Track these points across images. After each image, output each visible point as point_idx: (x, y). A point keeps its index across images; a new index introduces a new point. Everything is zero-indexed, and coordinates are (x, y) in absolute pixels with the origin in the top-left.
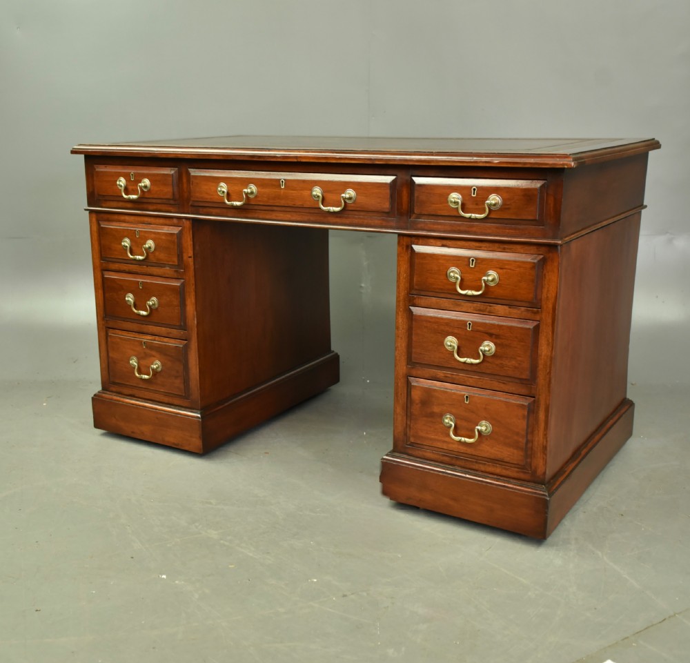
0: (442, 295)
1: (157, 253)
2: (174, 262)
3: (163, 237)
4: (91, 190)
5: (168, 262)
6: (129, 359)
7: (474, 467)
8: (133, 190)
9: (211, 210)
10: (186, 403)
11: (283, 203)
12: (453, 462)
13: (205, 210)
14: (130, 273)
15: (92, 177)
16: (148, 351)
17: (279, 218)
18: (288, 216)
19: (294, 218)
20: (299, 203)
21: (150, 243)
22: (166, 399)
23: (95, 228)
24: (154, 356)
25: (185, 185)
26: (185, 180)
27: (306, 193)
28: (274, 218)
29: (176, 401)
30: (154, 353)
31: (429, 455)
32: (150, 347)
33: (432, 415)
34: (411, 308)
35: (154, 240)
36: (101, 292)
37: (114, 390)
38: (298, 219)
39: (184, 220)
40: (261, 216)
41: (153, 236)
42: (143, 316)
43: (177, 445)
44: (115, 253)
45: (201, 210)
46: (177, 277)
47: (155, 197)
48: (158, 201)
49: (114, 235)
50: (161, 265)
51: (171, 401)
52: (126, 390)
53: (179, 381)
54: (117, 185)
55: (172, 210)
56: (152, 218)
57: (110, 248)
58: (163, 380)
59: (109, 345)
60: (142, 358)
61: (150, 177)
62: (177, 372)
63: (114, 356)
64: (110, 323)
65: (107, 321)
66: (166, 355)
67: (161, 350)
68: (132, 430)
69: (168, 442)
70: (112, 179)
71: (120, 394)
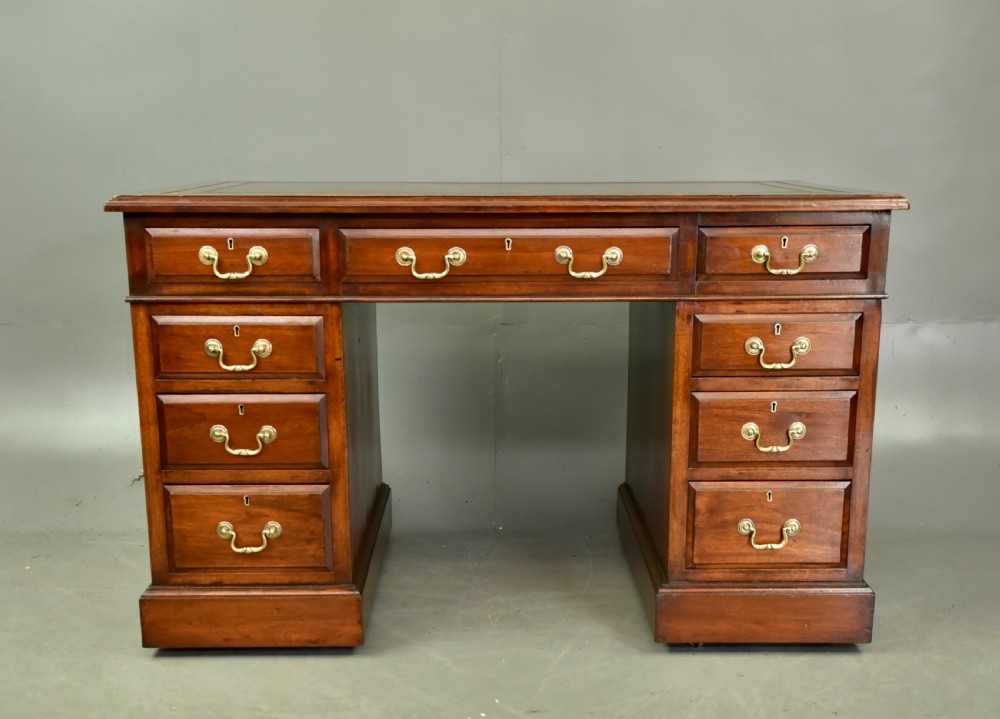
0: (737, 373)
1: (277, 358)
2: (307, 368)
3: (291, 334)
4: (138, 269)
5: (301, 369)
6: (215, 527)
7: (776, 578)
8: (231, 265)
9: (380, 287)
10: (325, 577)
11: (509, 270)
12: (750, 577)
13: (369, 288)
14: (217, 393)
15: (142, 246)
16: (256, 510)
17: (498, 292)
19: (523, 291)
20: (533, 270)
21: (262, 346)
22: (286, 579)
23: (144, 328)
24: (267, 516)
25: (333, 254)
26: (334, 246)
27: (546, 255)
29: (306, 577)
30: (266, 511)
31: (718, 575)
32: (260, 502)
33: (724, 525)
34: (695, 394)
35: (270, 339)
36: (154, 429)
37: (179, 580)
38: (530, 291)
39: (328, 306)
40: (468, 291)
41: (268, 332)
42: (248, 456)
43: (315, 642)
44: (189, 364)
45: (361, 288)
46: (311, 390)
47: (277, 273)
48: (281, 279)
49: (188, 337)
50: (283, 375)
51: (296, 579)
52: (204, 578)
53: (314, 546)
54: (198, 259)
55: (307, 291)
56: (265, 306)
57: (178, 358)
58: (283, 549)
59: (174, 510)
60: (241, 522)
61: (266, 244)
62: (313, 533)
63: (184, 527)
64: (174, 476)
65: (166, 473)
66: (290, 510)
67: (281, 505)
68: (225, 637)
69: (298, 641)
70: (188, 250)
71: (193, 585)
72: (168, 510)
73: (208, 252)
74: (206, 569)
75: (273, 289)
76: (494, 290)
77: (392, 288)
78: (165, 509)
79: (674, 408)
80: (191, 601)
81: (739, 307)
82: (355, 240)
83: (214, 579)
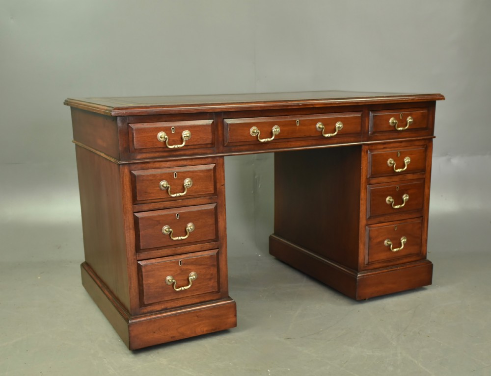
1: (194, 187)
2: (211, 191)
3: (201, 174)
4: (125, 146)
5: (206, 192)
6: (165, 280)
8: (175, 141)
10: (217, 296)
11: (298, 135)
13: (236, 148)
14: (164, 209)
15: (127, 134)
16: (185, 267)
17: (292, 146)
18: (298, 143)
21: (187, 182)
22: (198, 300)
23: (127, 178)
24: (190, 270)
25: (220, 132)
26: (220, 128)
27: (313, 127)
28: (289, 146)
29: (208, 298)
30: (189, 267)
32: (186, 263)
35: (192, 178)
36: (132, 232)
38: (305, 145)
39: (218, 159)
40: (279, 147)
41: (191, 174)
42: (182, 240)
43: (214, 330)
44: (152, 195)
45: (233, 148)
46: (210, 202)
47: (195, 143)
48: (196, 147)
49: (151, 180)
50: (197, 196)
51: (203, 300)
52: (158, 307)
53: (213, 281)
54: (157, 139)
55: (208, 152)
56: (188, 161)
57: (146, 192)
58: (198, 285)
59: (144, 274)
60: (178, 275)
61: (190, 129)
62: (212, 275)
63: (149, 282)
64: (143, 255)
65: (139, 255)
66: (201, 265)
67: (196, 263)
68: (171, 336)
69: (207, 331)
70: (152, 134)
71: (152, 312)
72: (140, 274)
73: (161, 135)
74: (159, 303)
75: (192, 152)
76: (291, 145)
77: (247, 147)
78: (138, 274)
79: (361, 193)
80: (155, 320)
81: (385, 146)
82: (232, 125)
83: (163, 307)
